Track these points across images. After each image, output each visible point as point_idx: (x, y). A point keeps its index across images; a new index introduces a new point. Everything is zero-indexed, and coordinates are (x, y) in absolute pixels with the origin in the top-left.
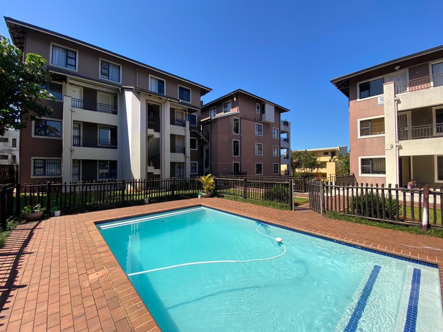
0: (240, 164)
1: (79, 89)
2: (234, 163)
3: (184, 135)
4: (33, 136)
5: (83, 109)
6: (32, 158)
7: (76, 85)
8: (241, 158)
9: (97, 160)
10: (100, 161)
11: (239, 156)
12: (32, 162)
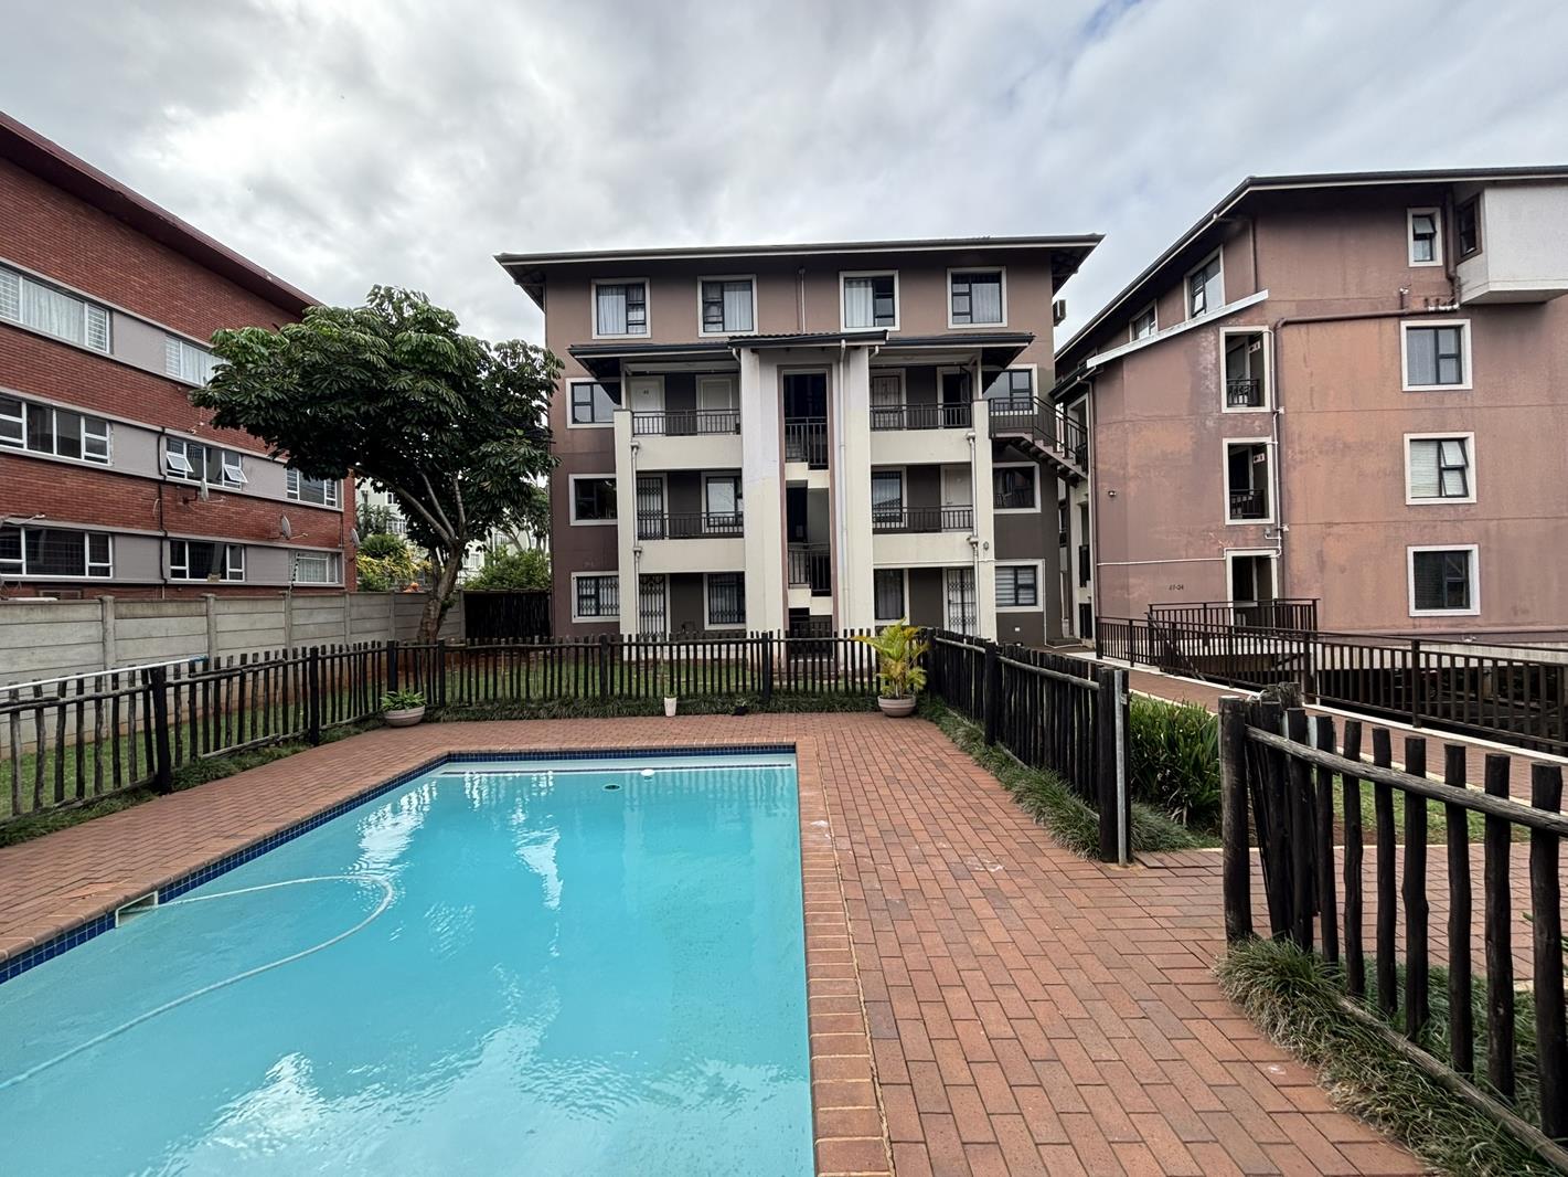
0: (1282, 560)
1: (656, 383)
2: (1235, 560)
3: (967, 460)
4: (574, 522)
5: (667, 435)
6: (574, 575)
7: (650, 374)
8: (1286, 528)
9: (702, 574)
10: (712, 576)
11: (1271, 520)
12: (574, 583)
